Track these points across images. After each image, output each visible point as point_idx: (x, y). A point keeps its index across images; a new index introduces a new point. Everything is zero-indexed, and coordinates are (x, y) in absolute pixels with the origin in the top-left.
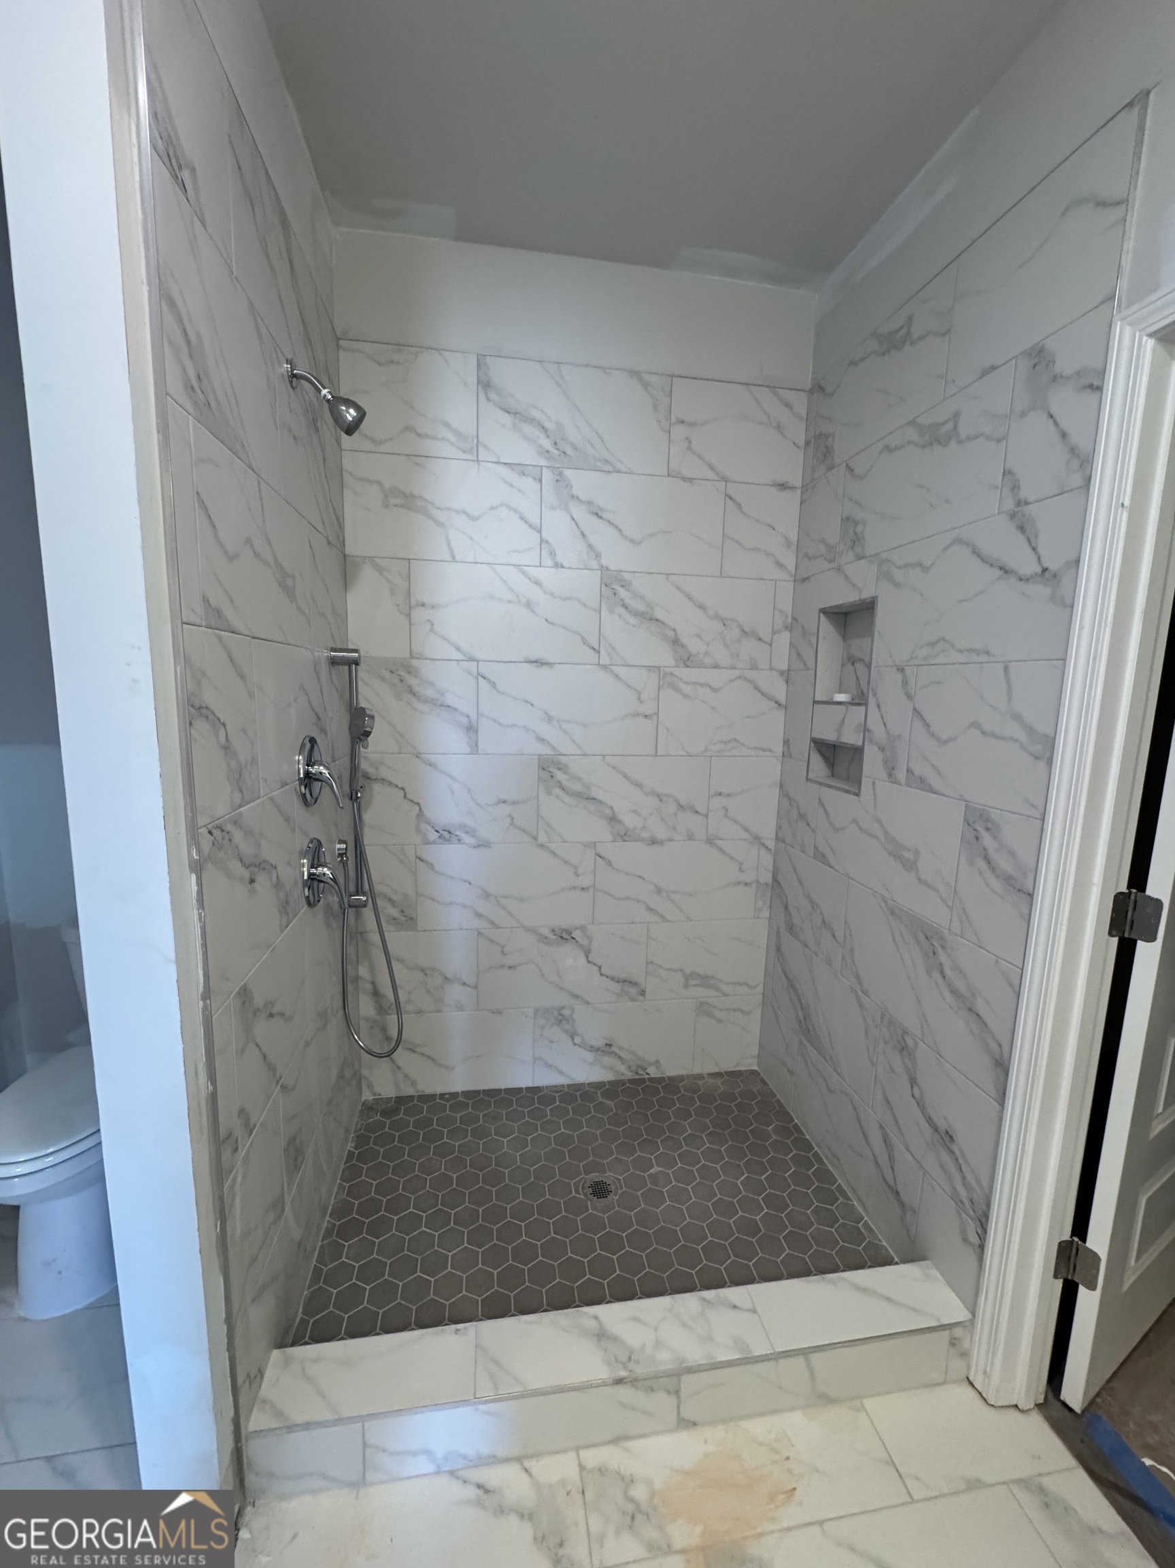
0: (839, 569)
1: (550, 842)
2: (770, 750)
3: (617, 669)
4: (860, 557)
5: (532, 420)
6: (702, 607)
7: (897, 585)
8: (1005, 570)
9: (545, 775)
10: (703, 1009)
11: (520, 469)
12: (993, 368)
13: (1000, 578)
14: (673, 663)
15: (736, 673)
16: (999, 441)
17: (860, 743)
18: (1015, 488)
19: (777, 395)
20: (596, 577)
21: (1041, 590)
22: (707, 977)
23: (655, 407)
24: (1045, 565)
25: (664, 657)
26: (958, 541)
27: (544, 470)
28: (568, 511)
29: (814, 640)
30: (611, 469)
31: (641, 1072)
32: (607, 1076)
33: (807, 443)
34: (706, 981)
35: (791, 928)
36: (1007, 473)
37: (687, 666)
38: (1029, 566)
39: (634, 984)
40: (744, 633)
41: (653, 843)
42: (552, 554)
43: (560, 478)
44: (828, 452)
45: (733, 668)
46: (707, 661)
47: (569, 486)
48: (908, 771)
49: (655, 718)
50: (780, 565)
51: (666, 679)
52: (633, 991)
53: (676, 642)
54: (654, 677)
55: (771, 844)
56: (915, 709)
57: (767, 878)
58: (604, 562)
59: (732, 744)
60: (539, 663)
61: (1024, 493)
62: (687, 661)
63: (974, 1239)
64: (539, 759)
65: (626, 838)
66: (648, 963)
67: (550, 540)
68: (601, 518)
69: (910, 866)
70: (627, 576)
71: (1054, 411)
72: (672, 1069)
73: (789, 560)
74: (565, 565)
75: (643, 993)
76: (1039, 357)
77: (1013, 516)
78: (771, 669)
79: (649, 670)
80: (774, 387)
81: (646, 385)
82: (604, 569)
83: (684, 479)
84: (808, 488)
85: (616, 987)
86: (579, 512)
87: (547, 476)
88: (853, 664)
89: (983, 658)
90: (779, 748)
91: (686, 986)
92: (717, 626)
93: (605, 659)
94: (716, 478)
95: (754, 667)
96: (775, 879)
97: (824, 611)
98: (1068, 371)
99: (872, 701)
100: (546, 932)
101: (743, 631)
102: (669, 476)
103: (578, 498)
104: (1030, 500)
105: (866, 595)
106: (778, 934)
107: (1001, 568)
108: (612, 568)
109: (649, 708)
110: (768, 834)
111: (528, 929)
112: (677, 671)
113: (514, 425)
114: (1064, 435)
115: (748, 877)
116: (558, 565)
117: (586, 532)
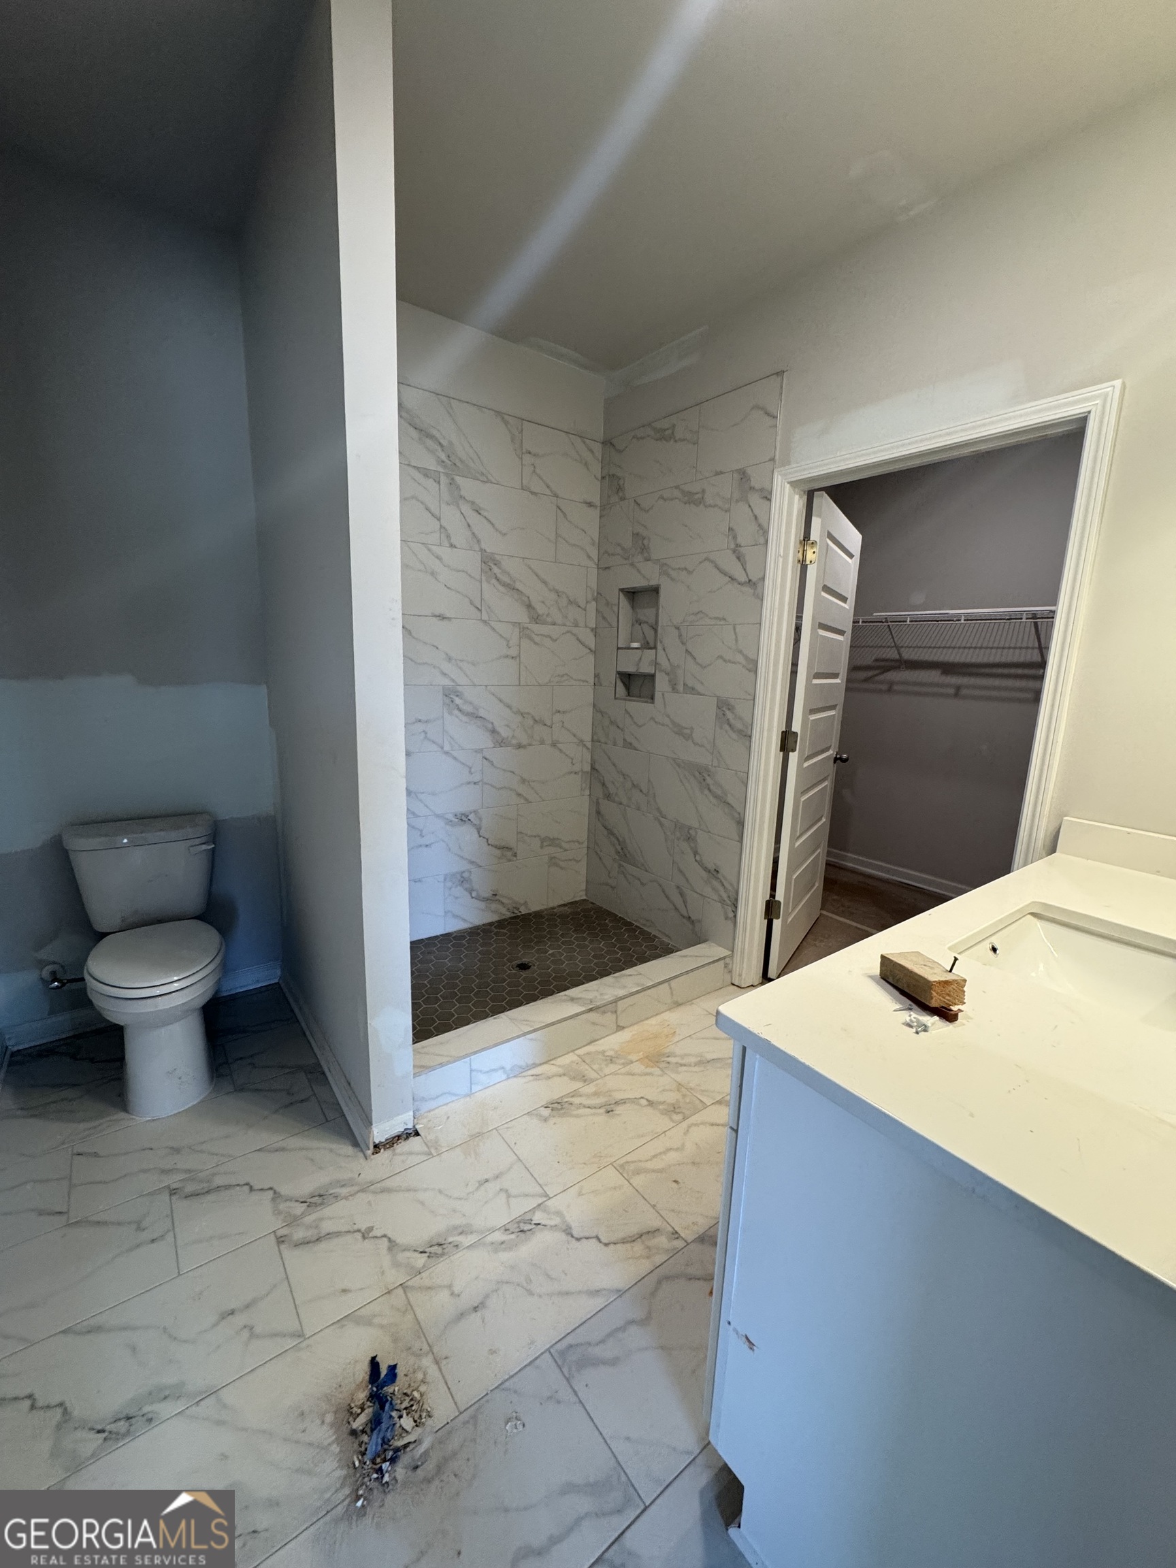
0: (632, 565)
1: (452, 750)
2: (587, 682)
3: (492, 624)
4: (647, 559)
5: (432, 437)
6: (545, 583)
7: (673, 579)
8: (732, 579)
9: (448, 701)
10: (553, 861)
11: (426, 473)
12: (721, 473)
13: (729, 582)
14: (528, 621)
15: (566, 629)
16: (726, 511)
17: (653, 672)
18: (735, 537)
19: (584, 443)
20: (478, 557)
21: (746, 589)
22: (554, 839)
23: (513, 440)
24: (750, 578)
25: (522, 616)
26: (707, 559)
27: (441, 474)
28: (458, 506)
29: (616, 609)
30: (485, 480)
31: (516, 912)
32: (495, 918)
33: (603, 478)
34: (553, 842)
35: (608, 796)
36: (730, 529)
37: (537, 623)
38: (743, 579)
39: (510, 849)
40: (570, 602)
41: (519, 748)
42: (448, 537)
43: (452, 483)
44: (620, 489)
45: (565, 625)
46: (549, 620)
47: (458, 488)
48: (684, 684)
49: (518, 659)
50: (589, 557)
51: (524, 632)
52: (509, 854)
53: (529, 606)
54: (517, 630)
55: (589, 745)
56: (687, 650)
57: (587, 768)
58: (483, 546)
59: (565, 678)
60: (442, 617)
61: (739, 540)
62: (537, 619)
63: (731, 915)
64: (443, 689)
65: (502, 744)
66: (518, 833)
67: (447, 527)
68: (480, 514)
69: (688, 737)
70: (498, 557)
71: (751, 504)
72: (535, 908)
73: (594, 554)
74: (458, 546)
75: (515, 855)
76: (743, 475)
77: (734, 551)
78: (586, 627)
79: (514, 626)
80: (584, 438)
81: (506, 423)
82: (483, 551)
83: (532, 493)
84: (605, 509)
85: (498, 852)
86: (465, 508)
87: (443, 479)
88: (640, 624)
89: (722, 622)
90: (592, 681)
91: (542, 847)
92: (553, 596)
93: (485, 617)
94: (550, 494)
95: (576, 625)
96: (593, 768)
97: (622, 590)
98: (757, 486)
99: (659, 647)
100: (451, 817)
101: (570, 600)
102: (522, 489)
103: (464, 498)
104: (742, 545)
105: (653, 583)
106: (598, 803)
107: (730, 577)
108: (488, 551)
109: (513, 652)
110: (587, 738)
111: (438, 816)
112: (530, 626)
113: (420, 439)
114: (756, 517)
115: (577, 768)
116: (452, 546)
117: (471, 524)
